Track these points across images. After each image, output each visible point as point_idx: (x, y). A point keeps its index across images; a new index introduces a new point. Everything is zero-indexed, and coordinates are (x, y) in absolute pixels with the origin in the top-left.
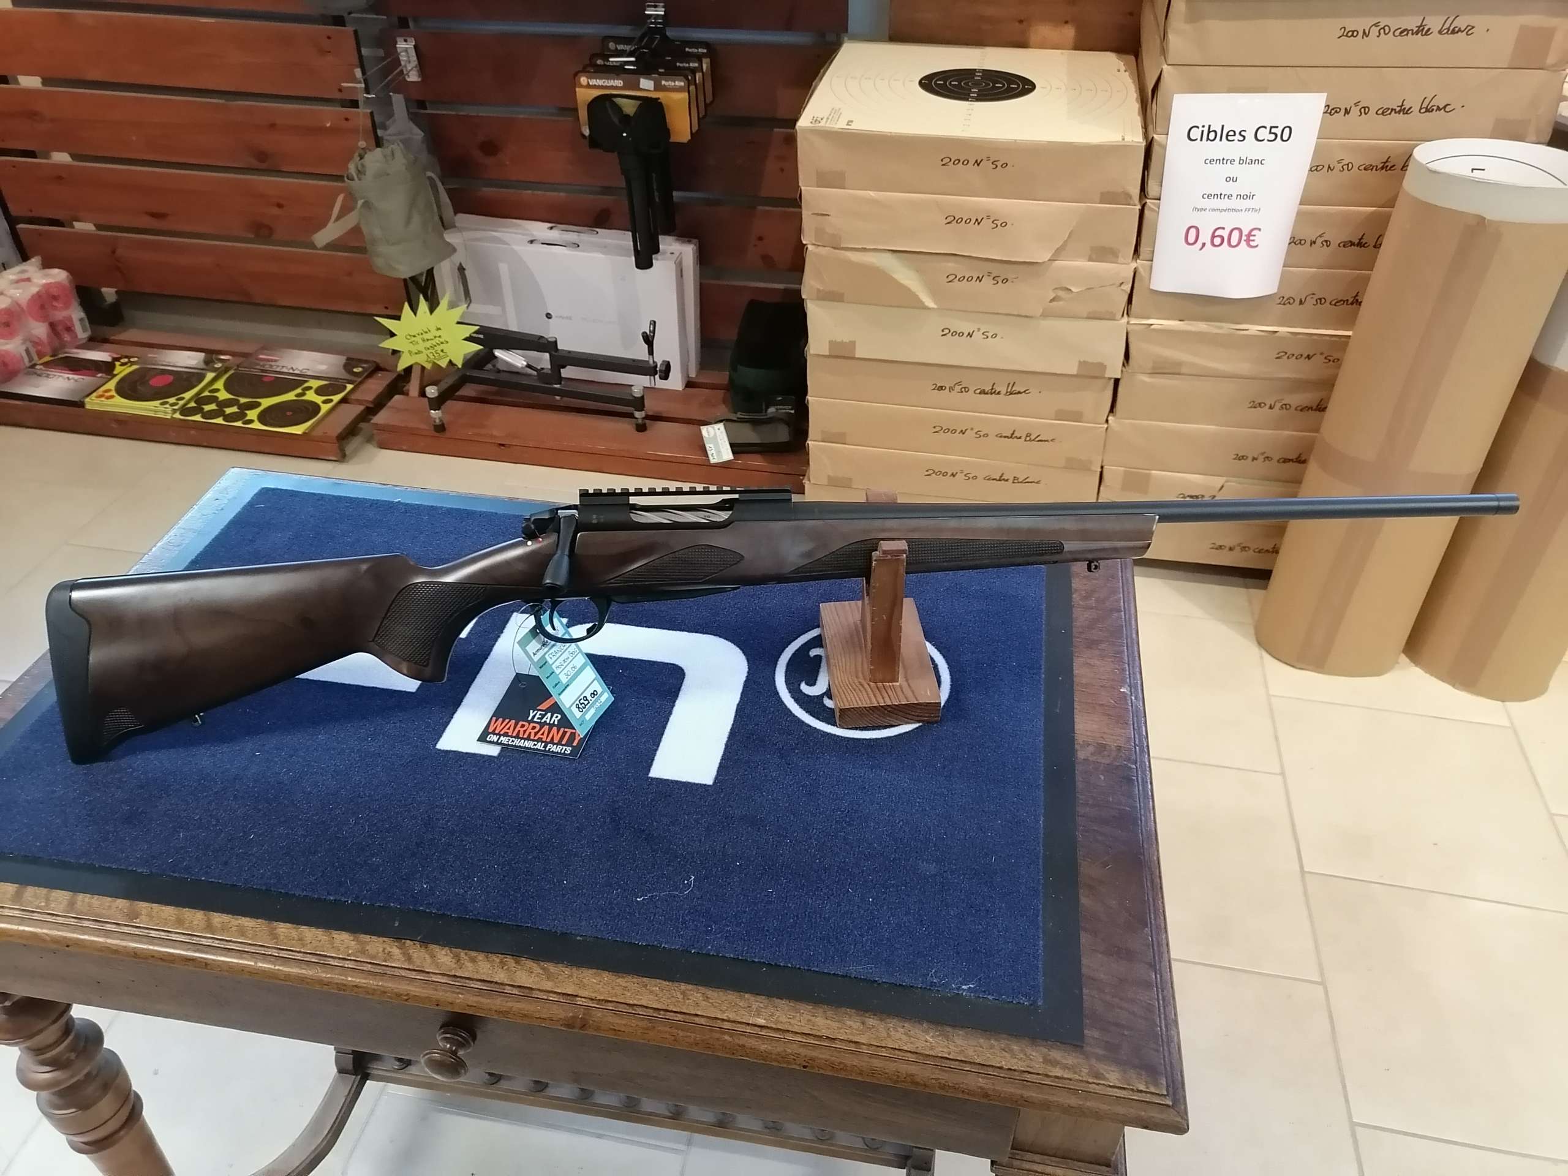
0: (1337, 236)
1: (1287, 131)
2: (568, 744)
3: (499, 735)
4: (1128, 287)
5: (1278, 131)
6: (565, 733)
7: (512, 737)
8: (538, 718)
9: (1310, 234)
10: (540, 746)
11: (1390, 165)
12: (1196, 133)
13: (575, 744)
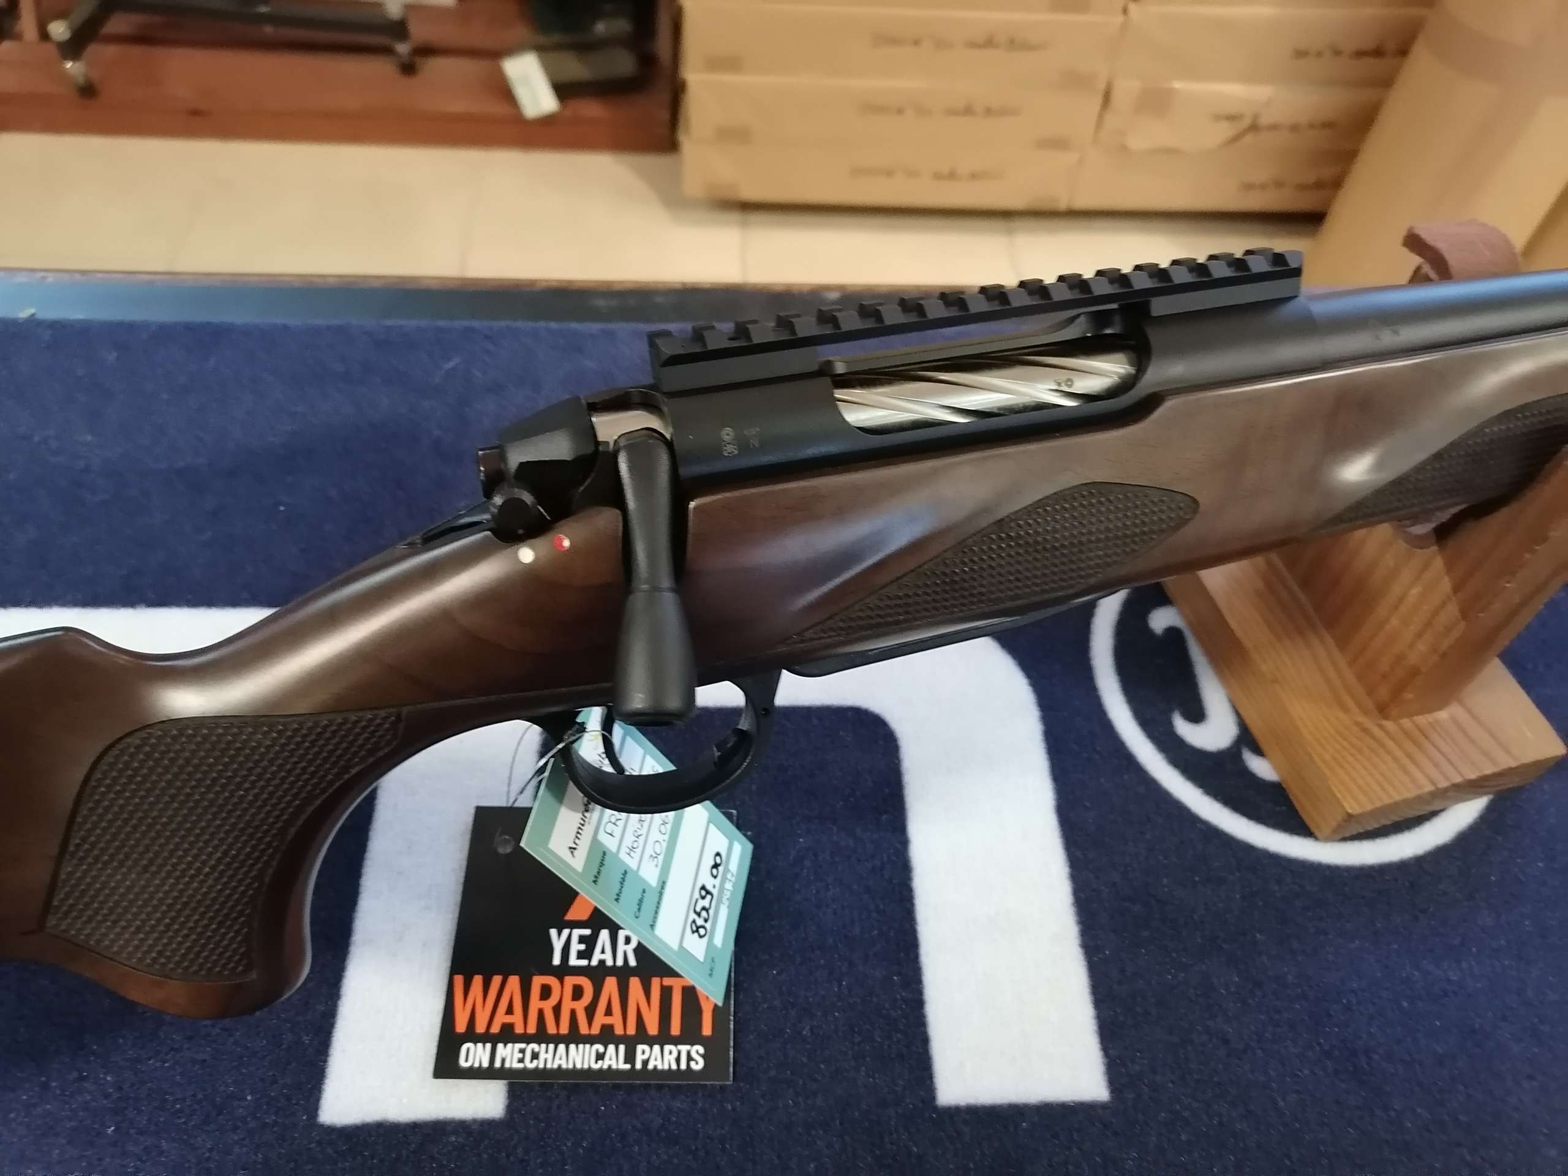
2: (690, 1036)
3: (492, 1039)
6: (666, 992)
7: (527, 1039)
8: (581, 955)
10: (614, 1059)
13: (707, 1030)
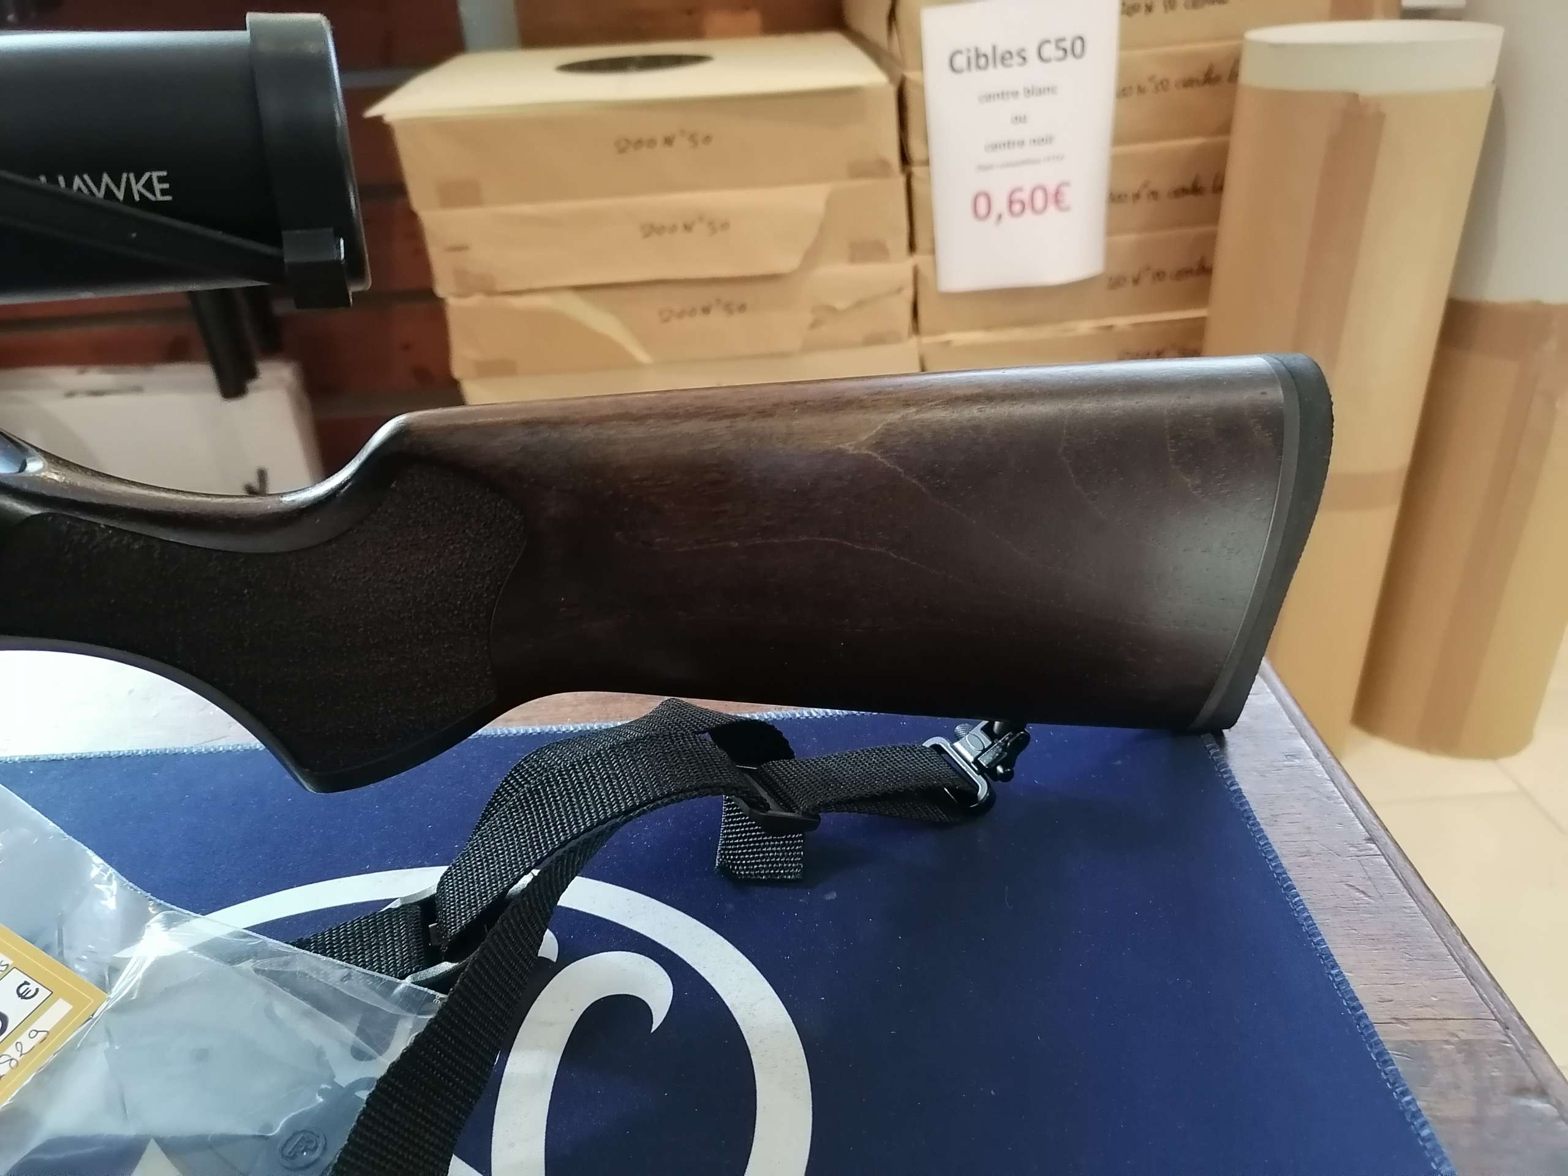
0: (1163, 183)
1: (1078, 43)
4: (909, 293)
5: (1067, 45)
9: (1132, 184)
11: (1213, 76)
12: (960, 61)
